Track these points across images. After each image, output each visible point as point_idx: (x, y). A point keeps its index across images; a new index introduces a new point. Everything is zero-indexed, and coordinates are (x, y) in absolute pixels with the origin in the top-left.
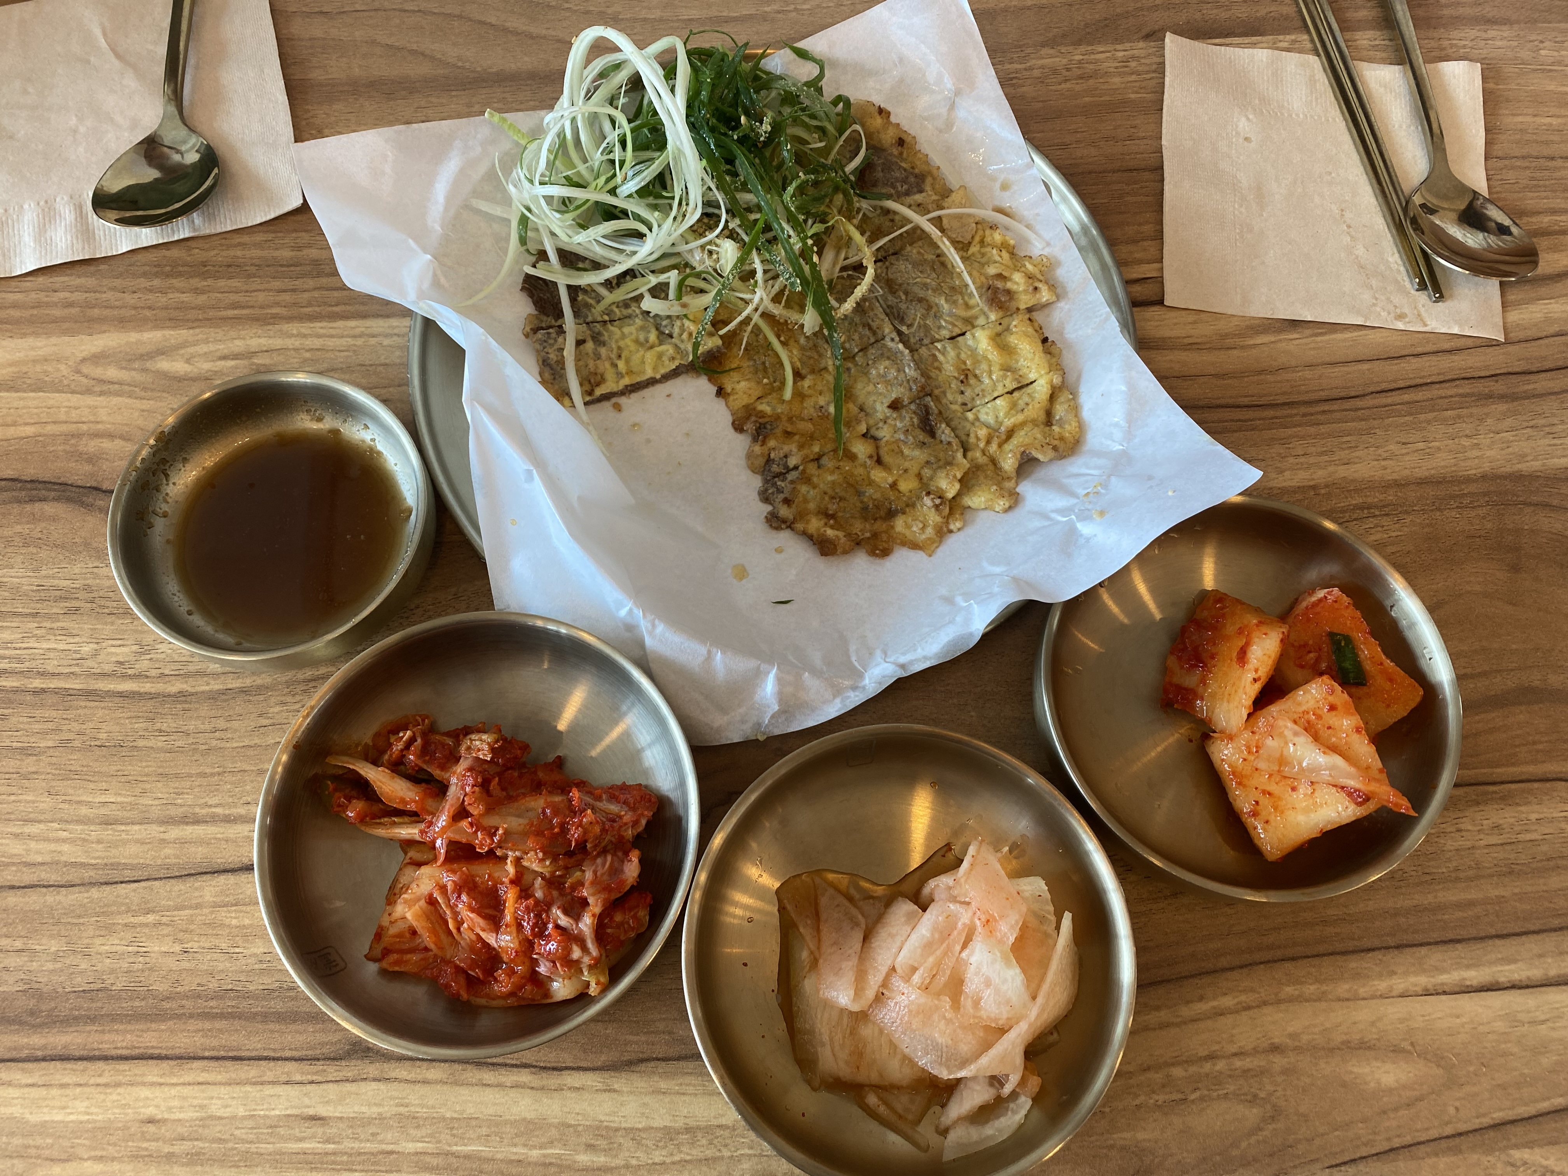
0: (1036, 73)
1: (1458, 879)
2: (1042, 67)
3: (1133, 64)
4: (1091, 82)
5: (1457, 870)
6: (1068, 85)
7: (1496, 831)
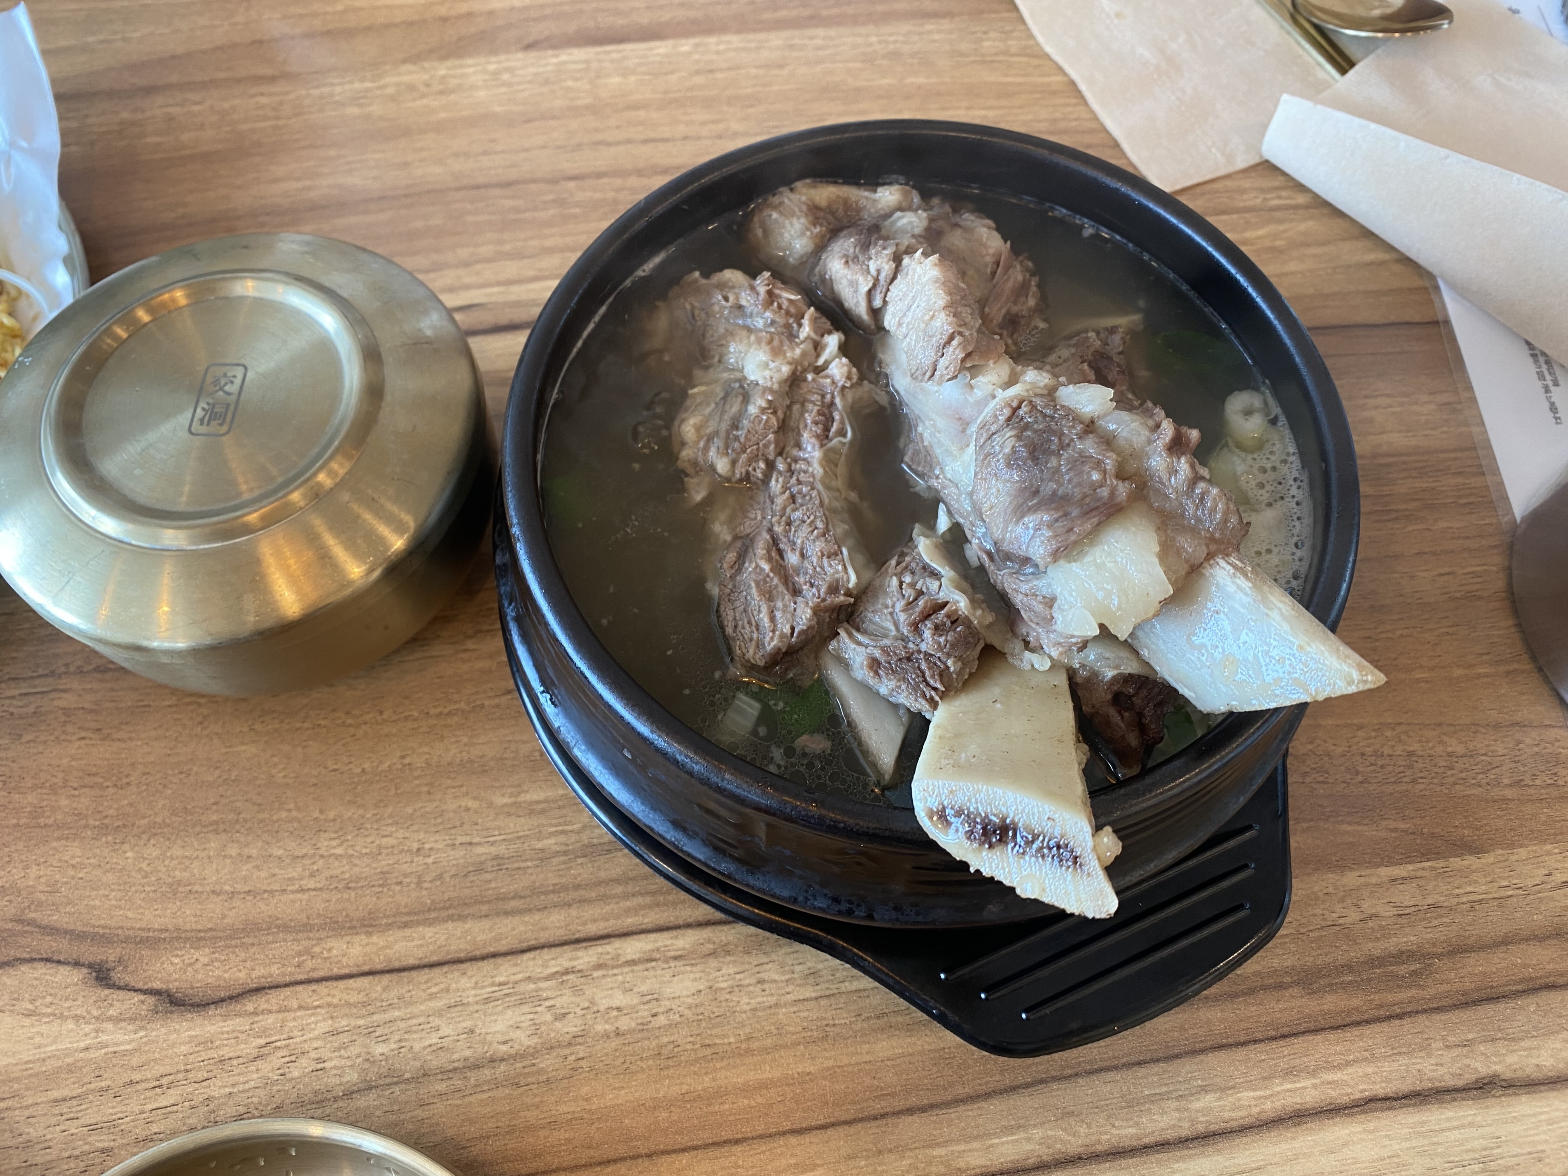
0: (390, 90)
1: (749, 1051)
2: (398, 84)
3: (505, 76)
4: (452, 97)
5: (749, 1038)
6: (425, 101)
7: (811, 980)
